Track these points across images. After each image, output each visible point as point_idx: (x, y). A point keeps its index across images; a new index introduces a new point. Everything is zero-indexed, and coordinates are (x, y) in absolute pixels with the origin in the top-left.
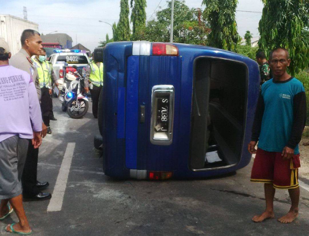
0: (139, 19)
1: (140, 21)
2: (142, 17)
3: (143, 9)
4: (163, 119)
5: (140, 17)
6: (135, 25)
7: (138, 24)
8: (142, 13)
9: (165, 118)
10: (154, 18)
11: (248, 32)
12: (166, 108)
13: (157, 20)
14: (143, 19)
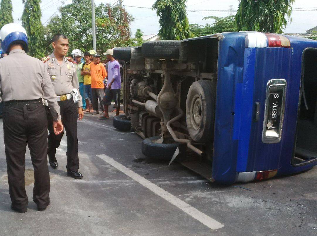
0: (34, 16)
1: (36, 18)
2: (37, 14)
3: (37, 5)
4: (273, 116)
5: (35, 13)
6: (30, 22)
7: (34, 21)
8: (37, 9)
9: (275, 115)
10: (57, 15)
11: (139, 30)
12: (277, 104)
13: (60, 17)
14: (38, 16)
